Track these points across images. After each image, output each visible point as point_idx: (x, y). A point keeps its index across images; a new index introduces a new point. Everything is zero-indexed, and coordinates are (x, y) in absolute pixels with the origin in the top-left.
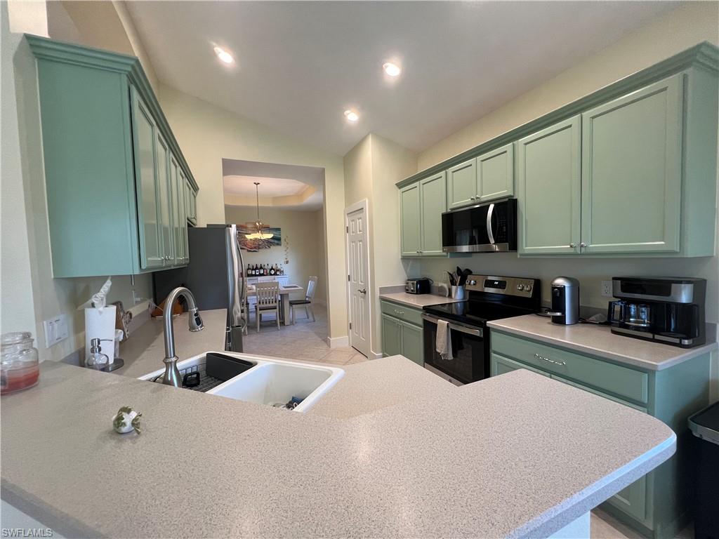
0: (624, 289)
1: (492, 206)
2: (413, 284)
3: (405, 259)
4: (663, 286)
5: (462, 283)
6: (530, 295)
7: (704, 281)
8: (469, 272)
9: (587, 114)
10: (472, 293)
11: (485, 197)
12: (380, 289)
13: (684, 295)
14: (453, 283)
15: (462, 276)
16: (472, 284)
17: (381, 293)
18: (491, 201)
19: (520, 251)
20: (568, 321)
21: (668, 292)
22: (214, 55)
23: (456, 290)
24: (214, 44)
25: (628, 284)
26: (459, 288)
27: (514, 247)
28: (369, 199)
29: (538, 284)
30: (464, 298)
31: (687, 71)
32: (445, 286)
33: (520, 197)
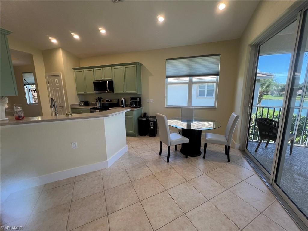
0: (132, 100)
1: (108, 82)
2: (83, 103)
3: (78, 95)
4: (135, 99)
5: (100, 101)
6: (117, 103)
7: (140, 98)
8: (101, 98)
9: (125, 66)
10: (103, 104)
11: (106, 79)
12: (71, 105)
13: (138, 100)
14: (97, 101)
15: (100, 99)
16: (103, 101)
17: (71, 106)
18: (107, 80)
19: (114, 93)
20: (124, 107)
21: (136, 100)
22: (72, 36)
23: (98, 104)
24: (71, 31)
25: (132, 99)
26: (99, 103)
27: (113, 92)
28: (62, 72)
29: (118, 100)
30: (101, 105)
31: (137, 65)
32: (94, 103)
33: (114, 80)
